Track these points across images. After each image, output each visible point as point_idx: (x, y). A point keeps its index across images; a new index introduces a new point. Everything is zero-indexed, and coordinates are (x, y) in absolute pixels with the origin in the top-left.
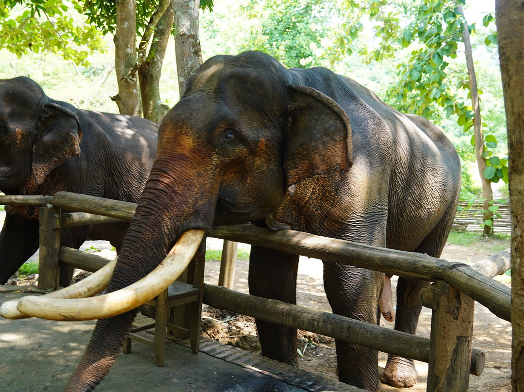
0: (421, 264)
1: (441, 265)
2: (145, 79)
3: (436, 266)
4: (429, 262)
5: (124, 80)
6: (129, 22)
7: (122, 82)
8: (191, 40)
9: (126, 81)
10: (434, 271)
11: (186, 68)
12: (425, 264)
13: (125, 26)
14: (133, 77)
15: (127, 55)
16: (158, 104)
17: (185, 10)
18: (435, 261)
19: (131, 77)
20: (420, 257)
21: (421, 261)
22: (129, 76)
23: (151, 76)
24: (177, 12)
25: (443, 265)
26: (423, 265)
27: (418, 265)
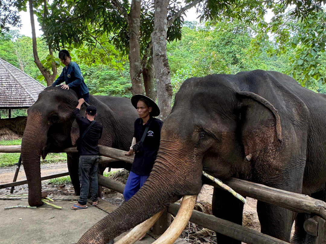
0: (304, 204)
1: (319, 206)
2: (146, 78)
3: (315, 206)
4: (310, 203)
5: (134, 79)
6: (136, 48)
7: (133, 80)
8: (162, 58)
9: (135, 80)
10: (314, 209)
11: (160, 74)
12: (307, 204)
13: (134, 50)
14: (139, 78)
15: (135, 65)
16: (154, 90)
17: (158, 41)
18: (314, 202)
19: (138, 77)
20: (303, 198)
21: (304, 201)
22: (137, 77)
23: (149, 76)
24: (154, 43)
25: (320, 206)
26: (305, 205)
27: (302, 204)
